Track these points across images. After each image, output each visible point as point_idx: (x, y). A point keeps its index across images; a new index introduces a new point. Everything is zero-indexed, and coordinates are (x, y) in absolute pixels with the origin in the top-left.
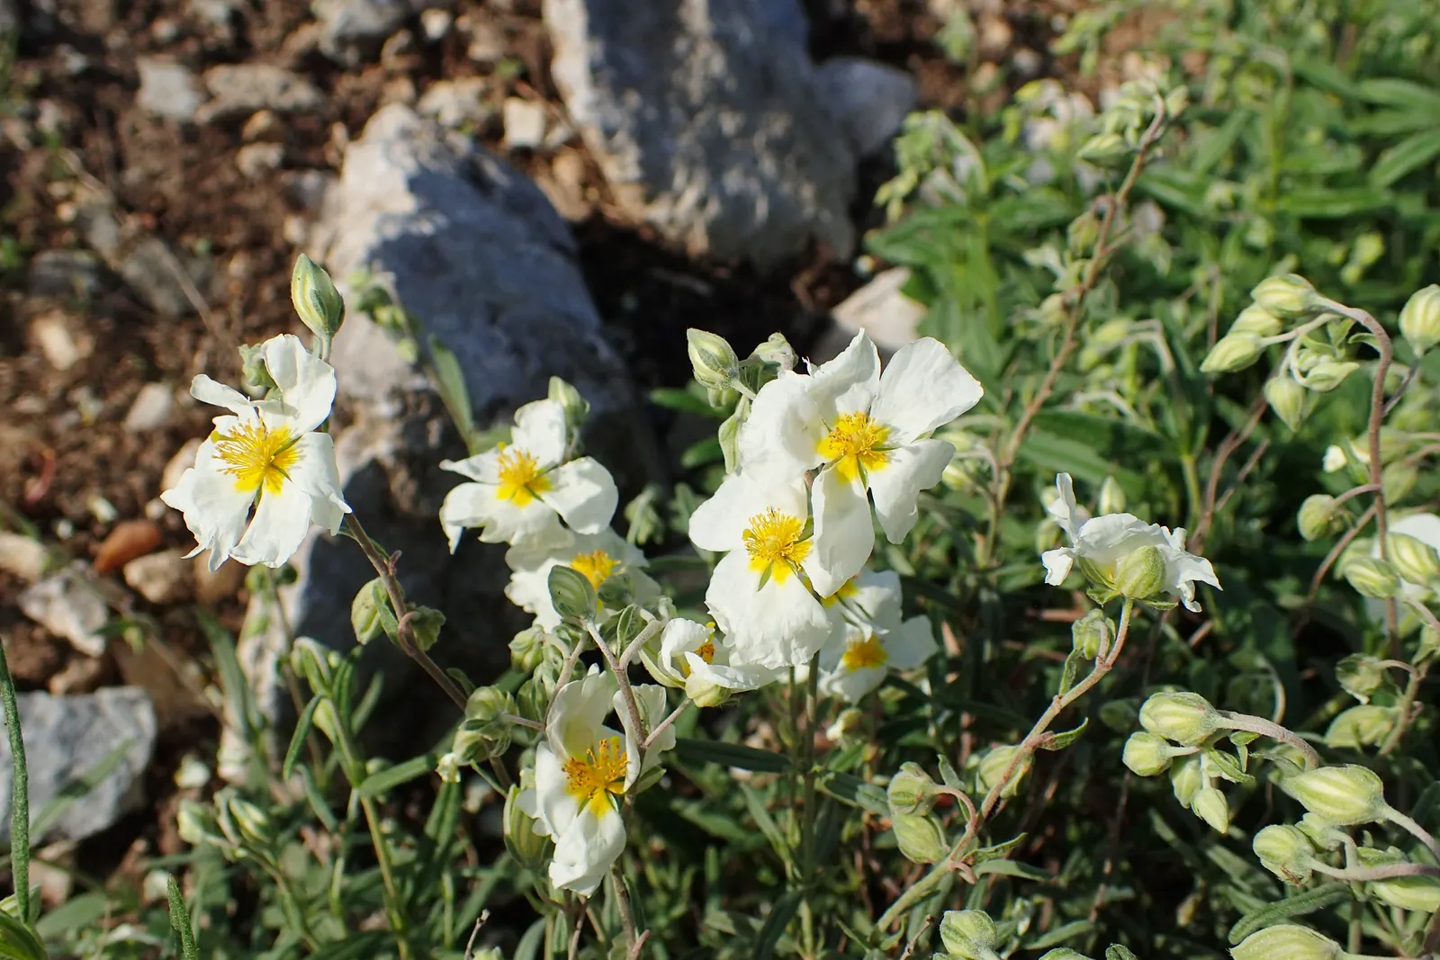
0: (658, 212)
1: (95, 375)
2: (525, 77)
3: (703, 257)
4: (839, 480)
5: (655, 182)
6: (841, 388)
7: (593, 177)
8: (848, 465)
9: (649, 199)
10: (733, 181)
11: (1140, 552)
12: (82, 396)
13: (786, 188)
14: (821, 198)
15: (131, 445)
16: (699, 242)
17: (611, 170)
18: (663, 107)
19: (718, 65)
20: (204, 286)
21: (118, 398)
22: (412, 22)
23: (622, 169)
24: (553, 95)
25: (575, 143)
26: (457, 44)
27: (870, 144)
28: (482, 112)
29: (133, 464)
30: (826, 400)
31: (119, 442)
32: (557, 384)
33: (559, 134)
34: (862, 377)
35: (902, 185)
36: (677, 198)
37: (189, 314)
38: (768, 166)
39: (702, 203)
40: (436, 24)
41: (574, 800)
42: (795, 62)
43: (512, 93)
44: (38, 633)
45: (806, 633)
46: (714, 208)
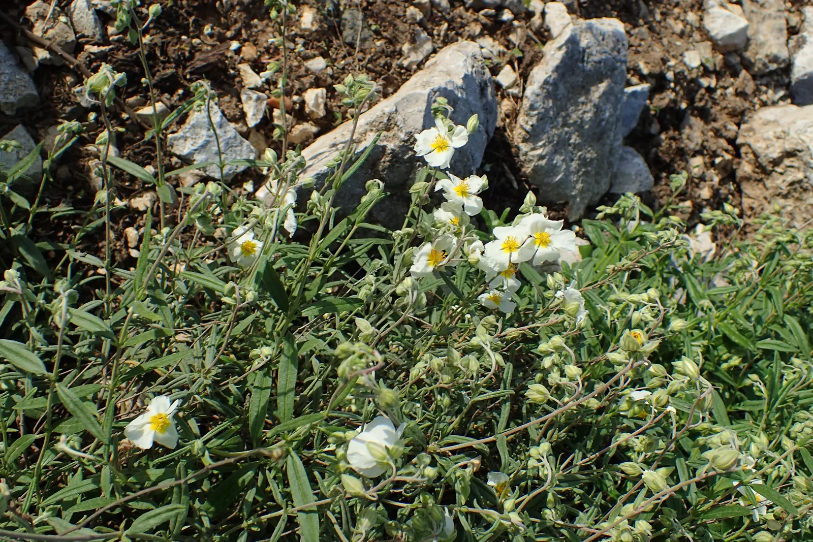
0: (524, 147)
1: (309, 39)
2: (520, 60)
3: (525, 175)
4: (534, 243)
5: (532, 136)
6: (550, 227)
7: (513, 115)
8: (538, 241)
9: (525, 140)
10: (558, 159)
11: (576, 303)
12: (300, 41)
13: (574, 178)
14: (582, 192)
15: (302, 71)
16: (528, 169)
17: (521, 119)
18: (557, 115)
19: (588, 116)
20: (364, 40)
21: (310, 52)
22: (500, 8)
23: (525, 122)
24: (525, 77)
25: (518, 99)
26: (509, 28)
27: (615, 190)
28: (496, 60)
29: (299, 78)
30: (545, 226)
31: (299, 67)
32: (485, 177)
33: (515, 91)
34: (555, 229)
35: (609, 210)
36: (533, 149)
37: (352, 45)
38: (574, 165)
39: (541, 157)
40: (507, 15)
41: (427, 258)
42: (617, 138)
43: (510, 63)
44: (240, 106)
45: (502, 265)
46: (543, 162)
